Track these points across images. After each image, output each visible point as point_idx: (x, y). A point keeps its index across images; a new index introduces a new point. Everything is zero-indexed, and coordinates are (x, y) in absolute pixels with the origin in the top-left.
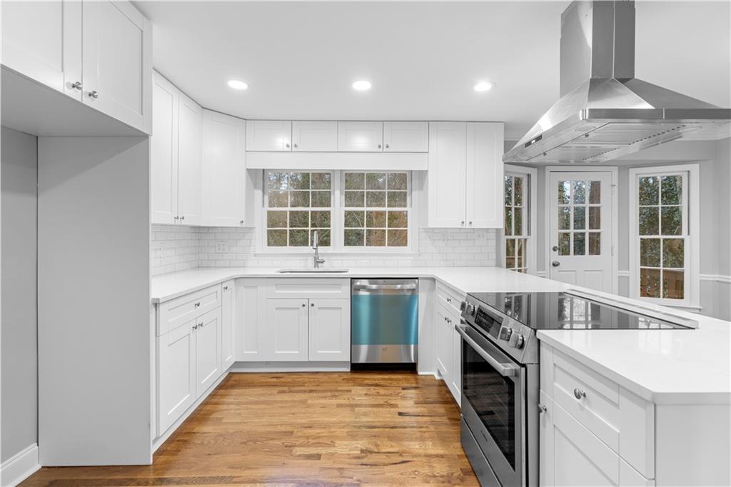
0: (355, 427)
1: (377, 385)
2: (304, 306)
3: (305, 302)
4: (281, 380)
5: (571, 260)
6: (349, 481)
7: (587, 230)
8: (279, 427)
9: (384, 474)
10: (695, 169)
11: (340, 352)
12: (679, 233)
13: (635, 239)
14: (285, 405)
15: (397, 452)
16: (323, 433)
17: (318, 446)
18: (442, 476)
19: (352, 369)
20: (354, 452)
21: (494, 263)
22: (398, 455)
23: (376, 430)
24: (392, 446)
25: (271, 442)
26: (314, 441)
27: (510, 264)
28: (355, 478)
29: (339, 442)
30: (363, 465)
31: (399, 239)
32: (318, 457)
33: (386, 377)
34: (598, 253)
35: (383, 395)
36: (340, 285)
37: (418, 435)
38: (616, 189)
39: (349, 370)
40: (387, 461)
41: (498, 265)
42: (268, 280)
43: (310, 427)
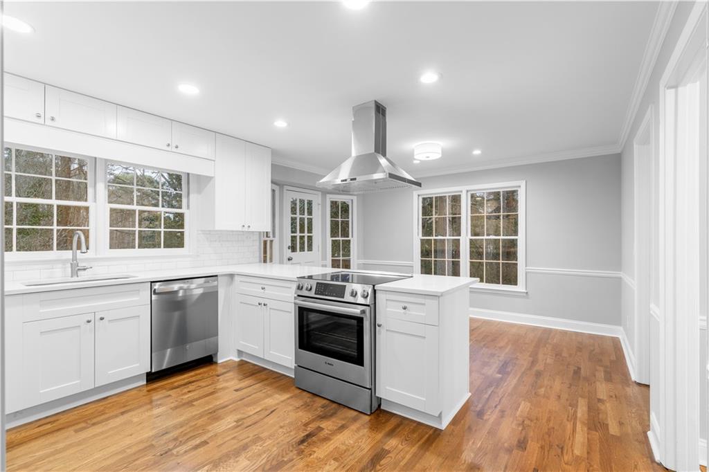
0: (211, 413)
1: (190, 383)
2: (89, 322)
3: (90, 317)
4: (59, 422)
5: (298, 255)
6: (250, 439)
7: (306, 234)
8: (128, 451)
9: (267, 423)
10: (355, 198)
11: (138, 365)
12: (348, 237)
13: (329, 240)
14: (106, 435)
15: (262, 410)
16: (186, 430)
17: (195, 438)
18: (302, 406)
19: (147, 381)
20: (231, 425)
21: (258, 260)
22: (263, 411)
23: (230, 407)
24: (254, 409)
25: (137, 462)
26: (185, 438)
27: (265, 261)
28: (251, 435)
29: (210, 427)
30: (247, 427)
31: (176, 241)
32: (205, 443)
33: (192, 373)
34: (311, 250)
35: (205, 387)
36: (139, 290)
37: (264, 395)
38: (320, 206)
39: (145, 383)
40: (261, 417)
41: (260, 262)
42: (25, 296)
43: (166, 433)
